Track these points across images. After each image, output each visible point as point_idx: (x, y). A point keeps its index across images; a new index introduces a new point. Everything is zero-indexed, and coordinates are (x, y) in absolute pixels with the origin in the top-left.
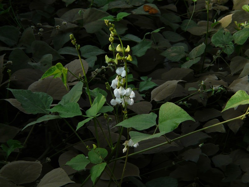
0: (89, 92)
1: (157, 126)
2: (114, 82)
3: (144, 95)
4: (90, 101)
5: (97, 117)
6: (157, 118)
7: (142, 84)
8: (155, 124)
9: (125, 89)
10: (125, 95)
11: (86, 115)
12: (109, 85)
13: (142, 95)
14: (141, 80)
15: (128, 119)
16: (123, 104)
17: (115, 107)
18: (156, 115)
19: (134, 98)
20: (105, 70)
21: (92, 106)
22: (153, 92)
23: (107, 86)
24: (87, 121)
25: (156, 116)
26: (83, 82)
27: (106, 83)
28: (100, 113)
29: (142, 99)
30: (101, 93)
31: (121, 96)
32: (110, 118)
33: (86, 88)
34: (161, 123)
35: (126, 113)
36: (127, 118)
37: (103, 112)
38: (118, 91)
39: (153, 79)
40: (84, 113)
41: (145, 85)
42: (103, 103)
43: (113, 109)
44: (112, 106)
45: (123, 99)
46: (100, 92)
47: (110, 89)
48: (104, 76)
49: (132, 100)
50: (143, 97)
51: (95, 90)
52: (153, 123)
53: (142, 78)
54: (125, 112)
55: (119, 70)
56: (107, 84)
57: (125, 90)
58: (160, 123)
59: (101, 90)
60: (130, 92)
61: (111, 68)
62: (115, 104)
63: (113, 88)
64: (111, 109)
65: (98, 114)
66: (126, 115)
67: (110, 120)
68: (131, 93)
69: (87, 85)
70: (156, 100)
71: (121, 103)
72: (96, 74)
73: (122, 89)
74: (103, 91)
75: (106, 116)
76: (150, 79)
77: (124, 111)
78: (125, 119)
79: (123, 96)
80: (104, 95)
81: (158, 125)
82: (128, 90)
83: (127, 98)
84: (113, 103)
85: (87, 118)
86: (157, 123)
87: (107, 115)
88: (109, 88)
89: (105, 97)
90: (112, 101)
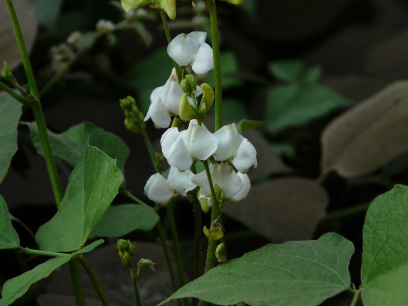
0: (46, 141)
1: (357, 292)
2: (162, 96)
3: (288, 149)
4: (54, 186)
5: (85, 254)
6: (353, 257)
7: (277, 96)
8: (345, 283)
9: (213, 131)
10: (212, 158)
11: (36, 247)
12: (135, 108)
13: (278, 149)
14: (273, 81)
15: (228, 265)
16: (205, 199)
17: (162, 210)
18: (351, 243)
19: (250, 172)
20: (113, 39)
21: (60, 205)
22: (328, 136)
23: (129, 117)
24: (41, 272)
25: (348, 247)
26: (21, 100)
27: (124, 102)
28: (97, 238)
29: (279, 166)
30: (101, 148)
31: (195, 161)
32: (144, 261)
33: (33, 125)
34: (370, 278)
35: (220, 236)
36: (224, 258)
37: (113, 234)
38: (181, 141)
39: (331, 72)
40: (28, 239)
41: (295, 102)
42: (113, 191)
43: (156, 218)
44: (151, 203)
45: (203, 175)
46: (98, 142)
47: (143, 126)
48: (104, 62)
49: (243, 178)
50: (285, 159)
51: (74, 135)
52: (339, 282)
53: (278, 70)
54: (214, 232)
55: (183, 44)
56: (129, 107)
57: (211, 136)
58: (368, 281)
59: (100, 131)
60: (236, 144)
61: (140, 29)
62: (164, 198)
63: (159, 123)
64: (149, 219)
65: (88, 242)
66: (219, 247)
67: (146, 266)
68: (237, 148)
69: (39, 112)
70: (343, 171)
71: (194, 193)
72: (72, 56)
73: (198, 131)
74: (111, 137)
75: (127, 249)
76: (315, 73)
77: (208, 227)
78: (215, 263)
79: (205, 163)
80: (113, 156)
81: (361, 289)
82: (226, 134)
83: (223, 171)
84: (158, 190)
85: (44, 259)
86: (356, 280)
87: (131, 246)
88: (137, 123)
89: (119, 165)
90: (154, 183)
